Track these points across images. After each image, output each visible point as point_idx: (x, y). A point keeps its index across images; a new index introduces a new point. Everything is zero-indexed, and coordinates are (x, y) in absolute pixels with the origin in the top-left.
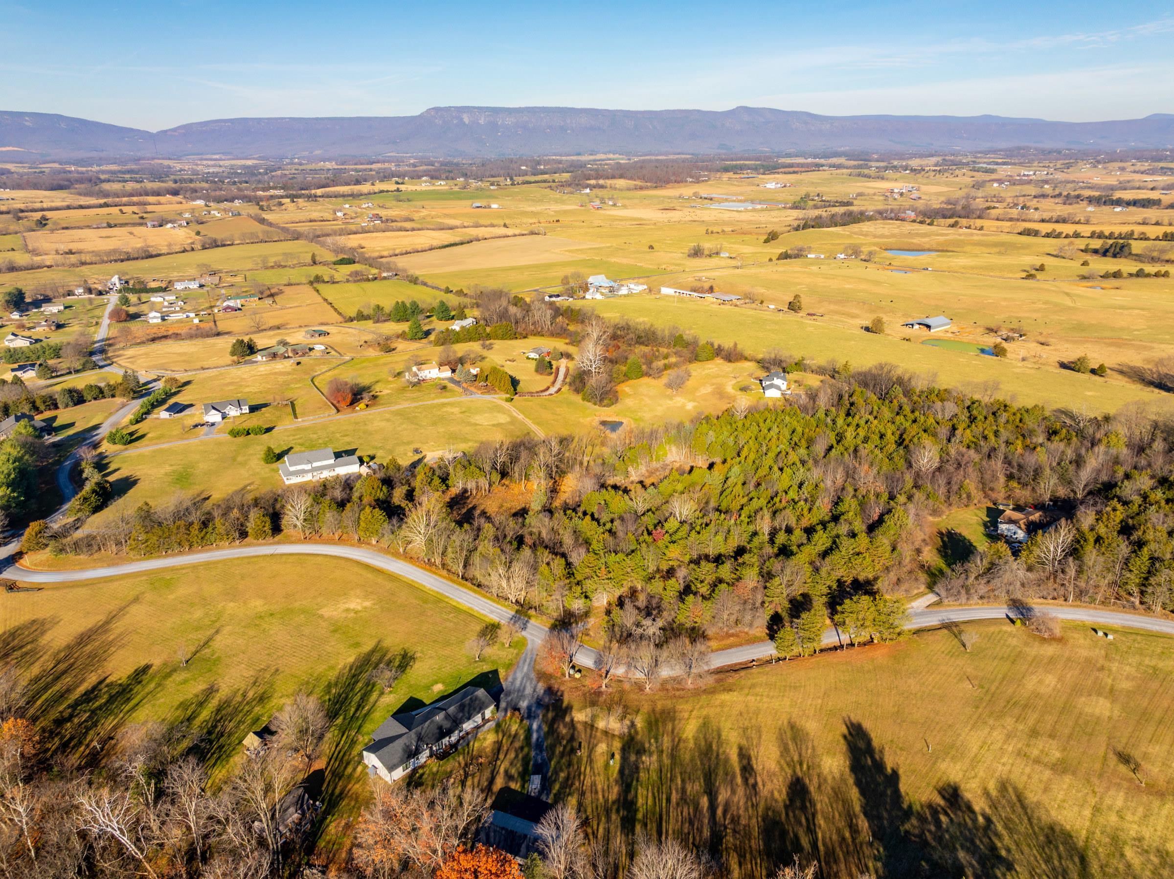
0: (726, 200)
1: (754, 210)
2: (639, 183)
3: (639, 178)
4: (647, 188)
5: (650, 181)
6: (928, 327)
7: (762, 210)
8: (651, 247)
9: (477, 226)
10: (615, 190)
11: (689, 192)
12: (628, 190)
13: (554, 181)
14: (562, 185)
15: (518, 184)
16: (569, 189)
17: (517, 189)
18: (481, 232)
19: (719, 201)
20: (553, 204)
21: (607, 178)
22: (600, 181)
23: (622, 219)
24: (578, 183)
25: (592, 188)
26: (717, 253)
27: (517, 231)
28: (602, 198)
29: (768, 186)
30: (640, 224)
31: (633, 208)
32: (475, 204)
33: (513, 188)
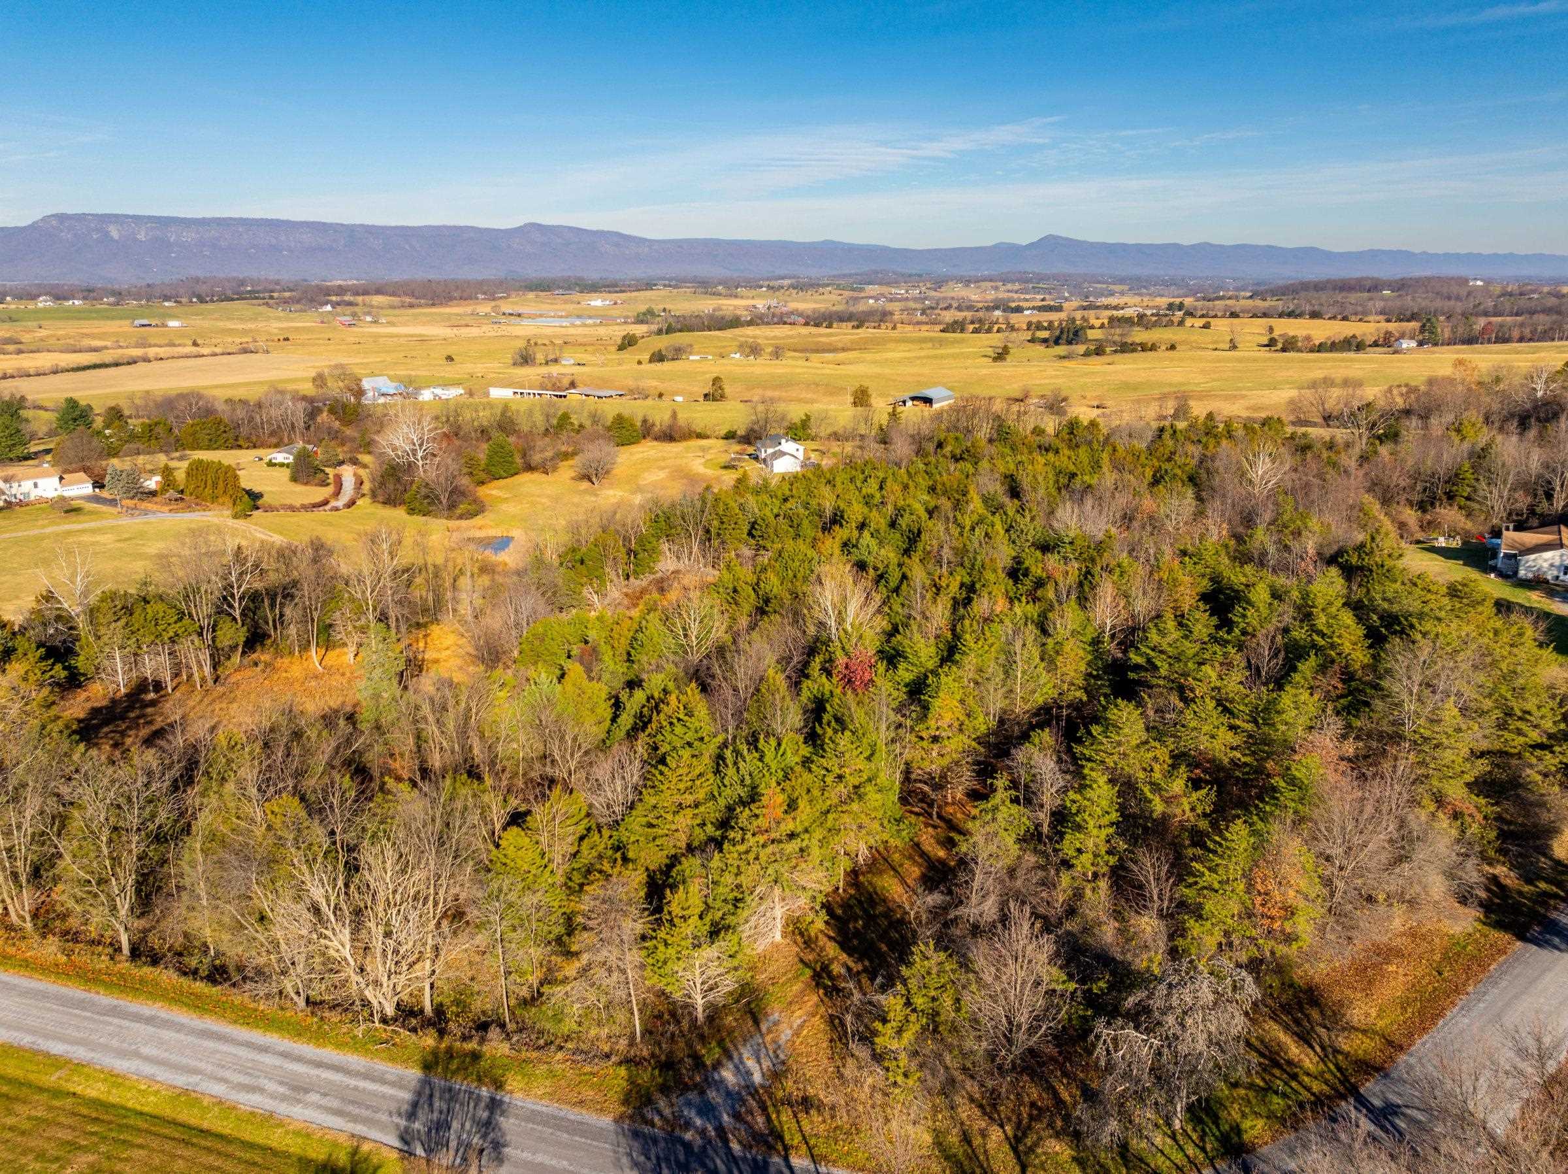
0: (541, 316)
1: (585, 325)
2: (408, 300)
3: (406, 294)
4: (420, 306)
5: (424, 297)
6: (928, 401)
7: (595, 325)
8: (450, 358)
9: (144, 346)
10: (372, 306)
11: (485, 308)
12: (393, 307)
13: (271, 298)
14: (286, 302)
15: (212, 301)
16: (298, 307)
17: (211, 306)
18: (152, 352)
19: (531, 317)
20: (275, 322)
21: (357, 294)
22: (346, 298)
23: (392, 336)
24: (312, 300)
25: (335, 305)
26: (556, 361)
27: (218, 350)
28: (354, 315)
29: (593, 303)
30: (423, 340)
31: (405, 324)
32: (137, 322)
33: (203, 306)
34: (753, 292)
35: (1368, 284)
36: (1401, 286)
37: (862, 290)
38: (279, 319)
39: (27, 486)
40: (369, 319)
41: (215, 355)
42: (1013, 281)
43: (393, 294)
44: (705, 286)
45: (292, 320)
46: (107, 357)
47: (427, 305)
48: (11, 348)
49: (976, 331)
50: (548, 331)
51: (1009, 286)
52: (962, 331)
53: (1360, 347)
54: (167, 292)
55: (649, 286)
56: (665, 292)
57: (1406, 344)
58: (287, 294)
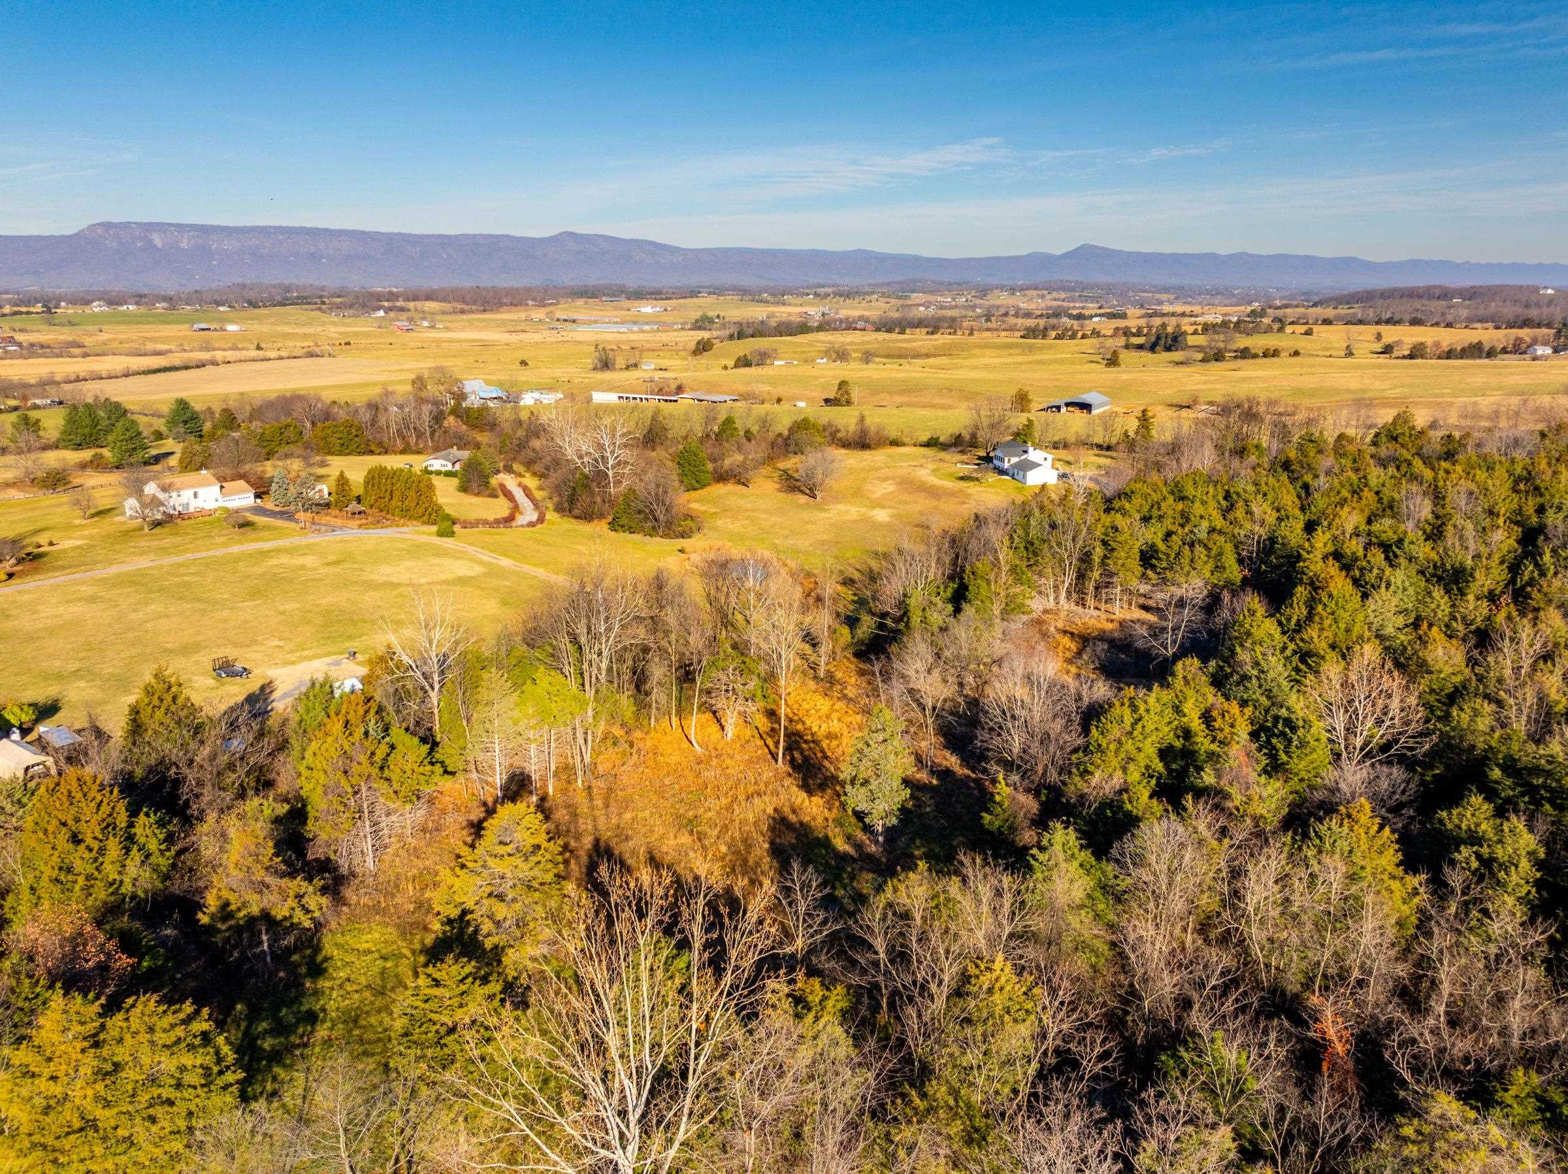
0: (596, 322)
1: (644, 331)
2: (459, 306)
3: (456, 300)
4: (471, 312)
5: (475, 303)
6: (1086, 407)
7: (652, 331)
8: (524, 363)
9: (208, 349)
10: (423, 312)
11: (539, 314)
12: (444, 313)
13: (323, 303)
14: (339, 307)
15: (265, 306)
16: (351, 312)
17: (263, 311)
18: (219, 355)
19: (589, 323)
20: (332, 327)
21: (408, 299)
22: (398, 304)
23: (452, 341)
24: (364, 306)
25: (388, 310)
26: (636, 365)
27: (284, 354)
28: (410, 320)
29: (643, 310)
30: (485, 345)
31: (462, 329)
32: (196, 326)
33: (257, 311)
34: (800, 300)
35: (1437, 292)
36: (1471, 294)
37: (907, 298)
38: (334, 324)
39: (187, 495)
40: (426, 324)
41: (281, 358)
42: (1058, 289)
43: (444, 300)
44: (747, 294)
45: (348, 325)
46: (176, 359)
47: (478, 311)
48: (77, 351)
49: (1058, 337)
50: (609, 337)
51: (1055, 294)
52: (1044, 337)
53: (1491, 354)
54: (217, 297)
55: (694, 293)
56: (712, 299)
57: (1541, 351)
58: (339, 300)
